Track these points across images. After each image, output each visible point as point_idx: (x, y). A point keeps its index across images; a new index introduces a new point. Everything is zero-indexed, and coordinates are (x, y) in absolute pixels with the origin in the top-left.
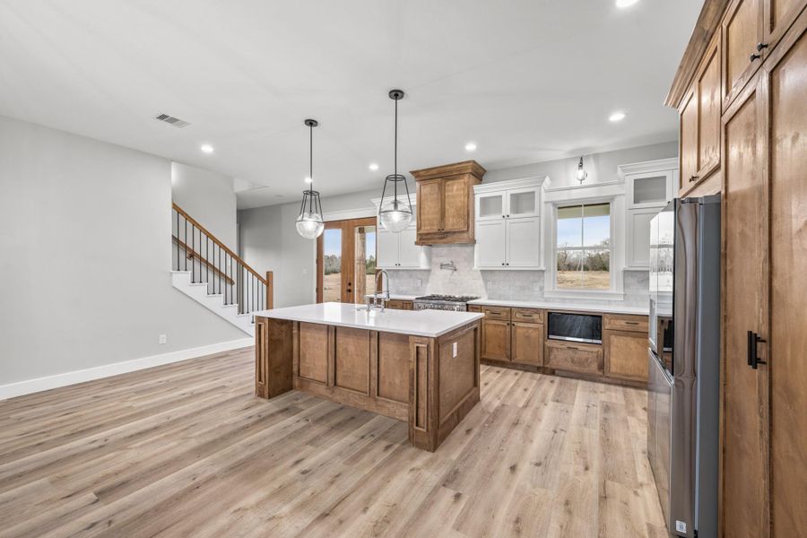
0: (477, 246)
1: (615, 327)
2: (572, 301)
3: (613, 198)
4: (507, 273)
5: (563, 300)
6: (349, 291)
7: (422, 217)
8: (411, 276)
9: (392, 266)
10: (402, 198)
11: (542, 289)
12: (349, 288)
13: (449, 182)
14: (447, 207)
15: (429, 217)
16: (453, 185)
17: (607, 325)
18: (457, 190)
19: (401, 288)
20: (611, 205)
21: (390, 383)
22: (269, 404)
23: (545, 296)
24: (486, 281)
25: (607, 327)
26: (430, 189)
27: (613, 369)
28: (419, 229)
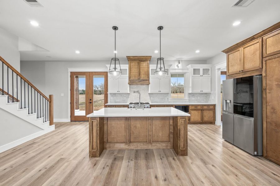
0: (150, 85)
1: (192, 109)
2: (176, 102)
3: (185, 73)
4: (160, 94)
5: (174, 102)
6: (91, 103)
7: (131, 74)
8: (121, 95)
9: (115, 91)
10: (117, 66)
11: (168, 99)
12: (90, 101)
13: (142, 62)
14: (141, 71)
15: (134, 74)
16: (143, 63)
17: (190, 108)
18: (145, 65)
19: (117, 100)
20: (184, 75)
21: (157, 136)
22: (103, 159)
23: (169, 101)
24: (150, 97)
25: (190, 109)
26: (134, 64)
27: (192, 120)
28: (130, 78)
